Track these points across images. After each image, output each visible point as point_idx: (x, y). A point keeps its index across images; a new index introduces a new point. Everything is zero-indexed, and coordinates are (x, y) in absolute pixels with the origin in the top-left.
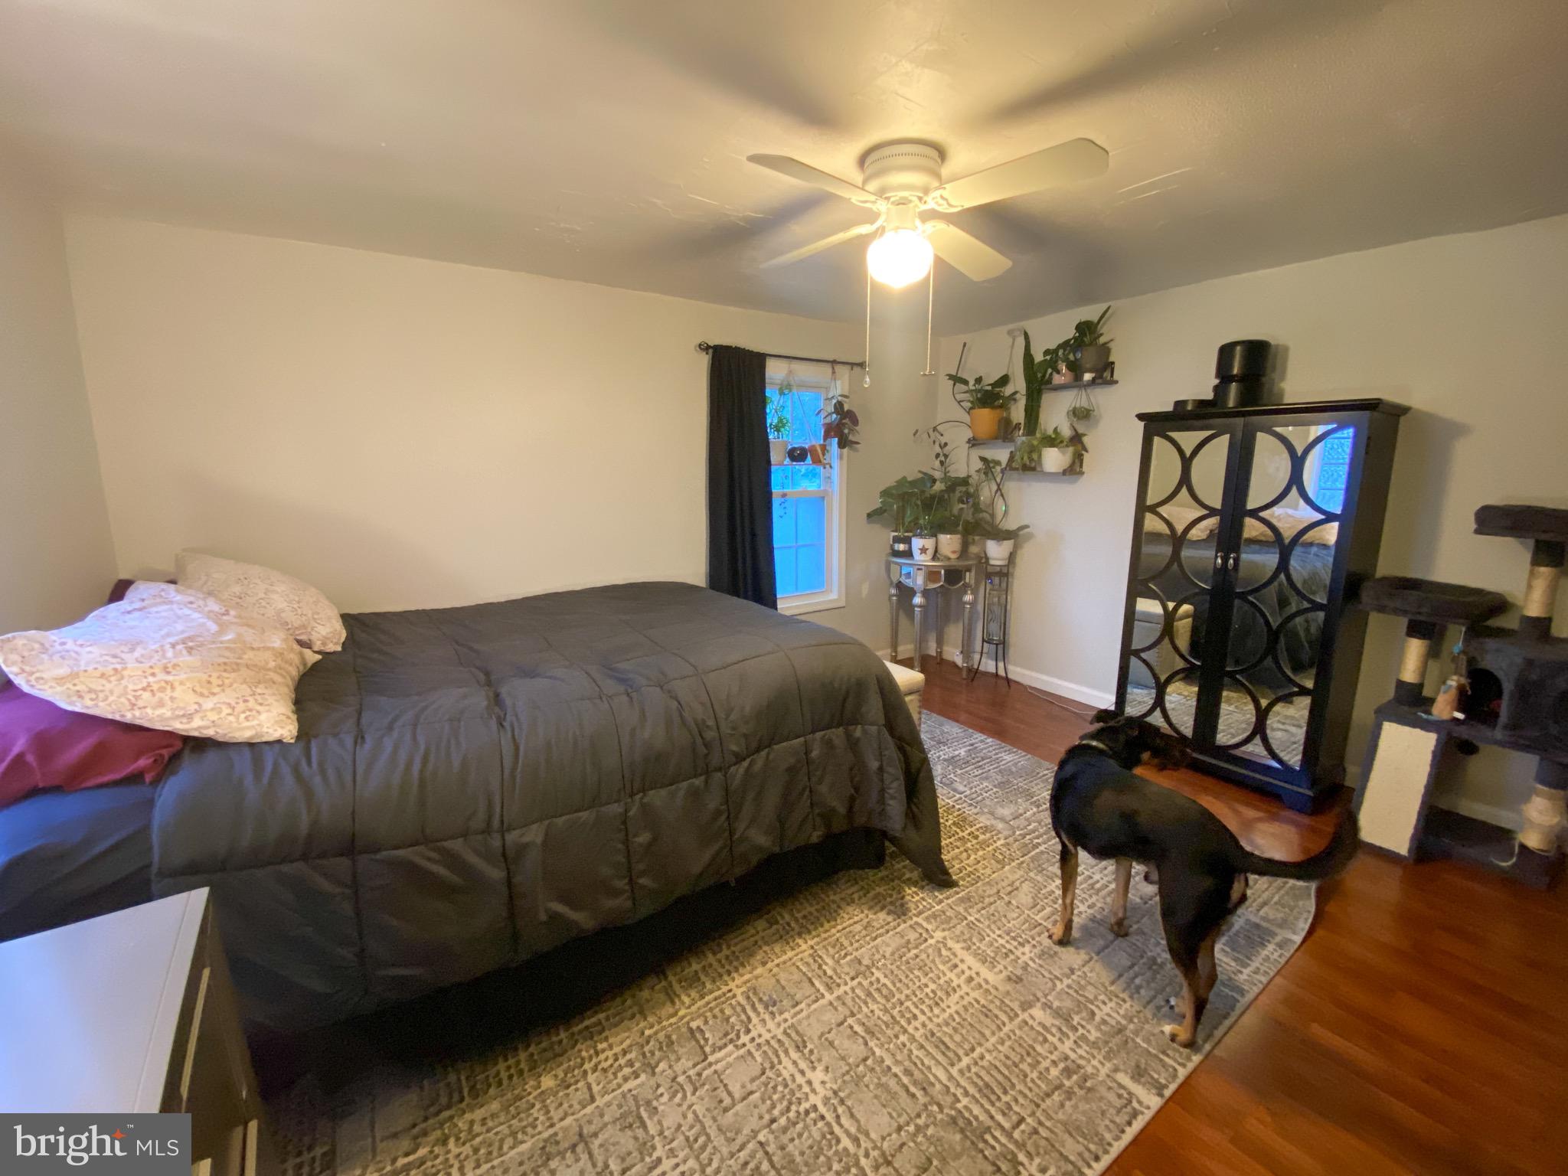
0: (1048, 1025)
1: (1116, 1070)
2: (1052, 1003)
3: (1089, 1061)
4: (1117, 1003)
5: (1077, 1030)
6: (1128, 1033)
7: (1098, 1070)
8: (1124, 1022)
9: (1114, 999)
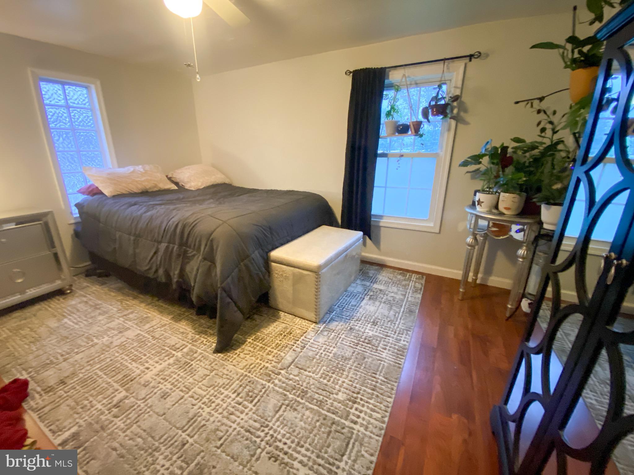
0: (114, 399)
1: (80, 426)
2: (128, 400)
3: (88, 415)
4: (123, 429)
5: (108, 410)
6: (102, 432)
7: (82, 419)
8: (109, 431)
9: (126, 427)
